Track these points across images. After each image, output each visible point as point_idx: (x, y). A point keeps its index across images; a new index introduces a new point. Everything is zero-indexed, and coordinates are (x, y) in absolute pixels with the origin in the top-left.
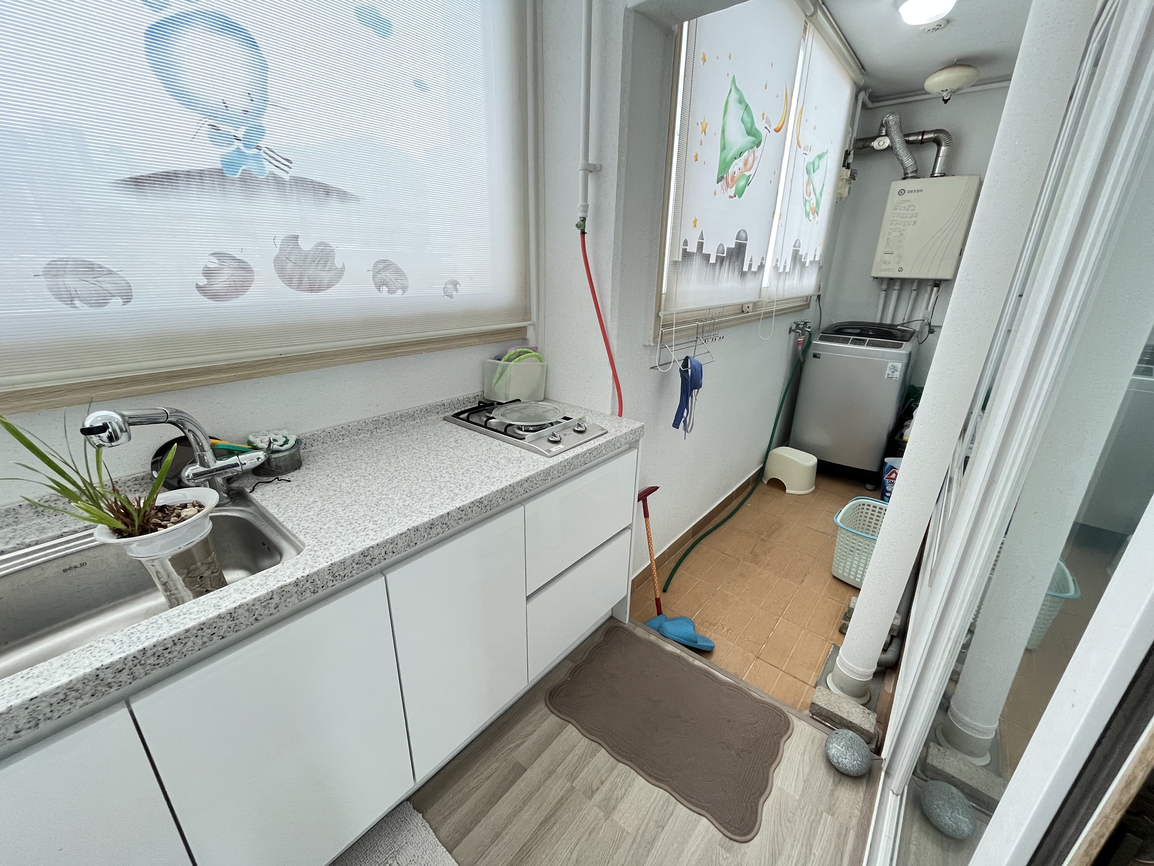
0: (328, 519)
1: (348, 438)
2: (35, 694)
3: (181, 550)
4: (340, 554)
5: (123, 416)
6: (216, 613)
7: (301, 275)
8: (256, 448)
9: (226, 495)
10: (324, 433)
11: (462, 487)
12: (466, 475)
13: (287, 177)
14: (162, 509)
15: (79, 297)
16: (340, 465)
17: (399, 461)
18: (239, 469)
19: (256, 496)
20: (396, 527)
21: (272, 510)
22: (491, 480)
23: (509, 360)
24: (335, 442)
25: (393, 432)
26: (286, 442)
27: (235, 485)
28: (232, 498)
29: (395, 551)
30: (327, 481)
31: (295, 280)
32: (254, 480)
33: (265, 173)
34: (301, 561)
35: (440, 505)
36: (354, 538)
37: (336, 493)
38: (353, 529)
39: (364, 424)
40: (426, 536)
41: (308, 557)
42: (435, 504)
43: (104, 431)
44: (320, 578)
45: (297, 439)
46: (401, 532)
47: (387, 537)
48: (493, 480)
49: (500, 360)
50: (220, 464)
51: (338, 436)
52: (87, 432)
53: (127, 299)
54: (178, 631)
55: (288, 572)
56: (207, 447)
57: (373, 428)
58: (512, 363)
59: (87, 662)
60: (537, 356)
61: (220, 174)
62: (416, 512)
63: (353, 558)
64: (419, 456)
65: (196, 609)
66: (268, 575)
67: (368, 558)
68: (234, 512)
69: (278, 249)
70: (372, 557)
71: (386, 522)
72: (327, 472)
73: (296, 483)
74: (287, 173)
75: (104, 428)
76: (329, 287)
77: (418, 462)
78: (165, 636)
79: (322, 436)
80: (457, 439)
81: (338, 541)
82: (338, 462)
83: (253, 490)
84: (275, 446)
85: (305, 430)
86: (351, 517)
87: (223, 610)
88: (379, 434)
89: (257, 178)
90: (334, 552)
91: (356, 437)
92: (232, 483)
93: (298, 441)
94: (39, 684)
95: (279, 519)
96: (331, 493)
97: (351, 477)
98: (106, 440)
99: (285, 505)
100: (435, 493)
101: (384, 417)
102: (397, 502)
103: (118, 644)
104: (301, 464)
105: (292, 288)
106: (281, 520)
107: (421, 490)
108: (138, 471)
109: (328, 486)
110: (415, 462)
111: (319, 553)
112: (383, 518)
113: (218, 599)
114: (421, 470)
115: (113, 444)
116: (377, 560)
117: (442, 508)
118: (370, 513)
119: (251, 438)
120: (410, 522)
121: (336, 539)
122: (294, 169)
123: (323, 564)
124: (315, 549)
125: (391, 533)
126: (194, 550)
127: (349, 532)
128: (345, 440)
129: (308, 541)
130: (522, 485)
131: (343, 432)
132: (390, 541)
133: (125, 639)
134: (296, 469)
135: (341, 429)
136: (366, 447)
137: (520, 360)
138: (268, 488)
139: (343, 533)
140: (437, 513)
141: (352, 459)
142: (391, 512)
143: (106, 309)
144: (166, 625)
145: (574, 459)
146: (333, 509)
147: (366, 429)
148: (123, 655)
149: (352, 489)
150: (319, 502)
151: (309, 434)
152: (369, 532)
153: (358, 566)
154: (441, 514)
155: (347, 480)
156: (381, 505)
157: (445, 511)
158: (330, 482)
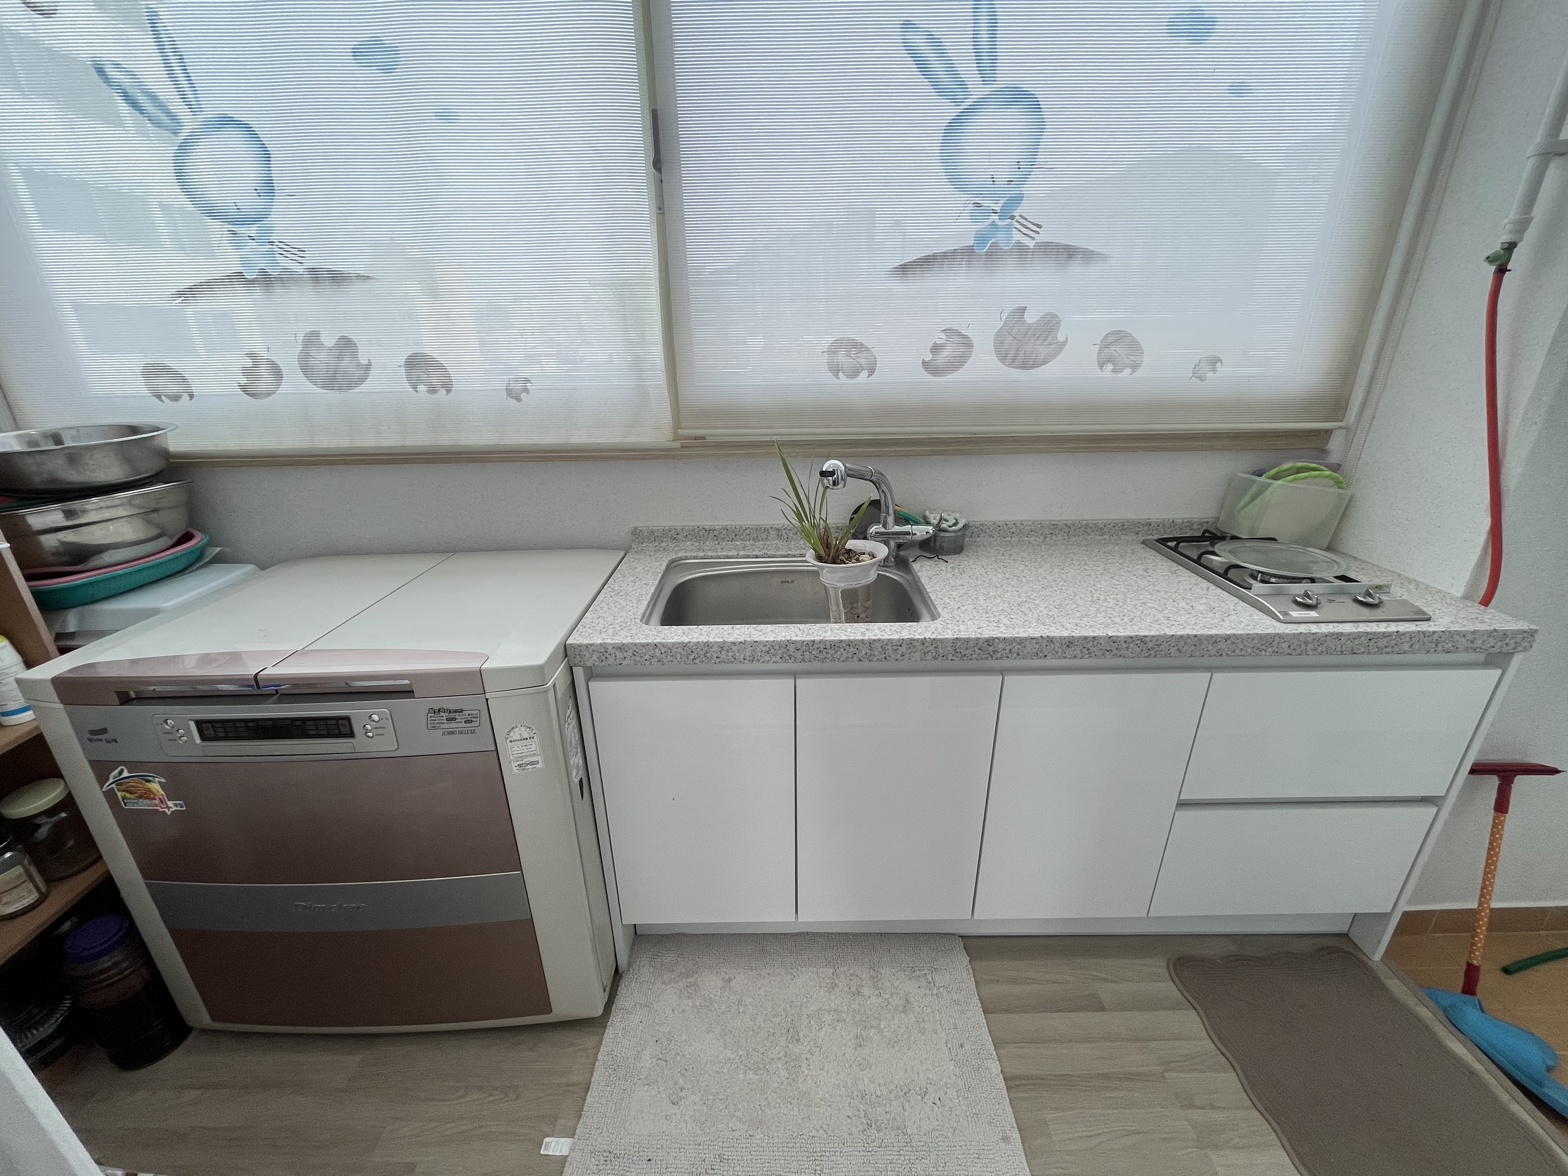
0: (968, 603)
1: (1017, 537)
2: (757, 640)
3: (851, 587)
4: (967, 633)
5: (846, 467)
6: (861, 638)
7: (1018, 351)
8: (928, 523)
9: (893, 560)
10: (994, 526)
11: (1126, 619)
12: (1139, 608)
13: (1031, 244)
14: (849, 551)
15: (843, 370)
16: (998, 561)
17: (1063, 573)
18: (909, 537)
19: (916, 566)
20: (1030, 630)
21: (924, 581)
22: (1170, 622)
23: (1276, 477)
24: (1003, 539)
25: (1070, 543)
26: (955, 524)
27: (902, 553)
28: (896, 564)
29: (1021, 654)
30: (980, 571)
31: (1010, 357)
32: (918, 552)
33: (1011, 243)
34: (932, 626)
35: (1088, 627)
36: (985, 625)
37: (985, 583)
38: (987, 618)
39: (1039, 526)
40: (1060, 653)
41: (940, 626)
42: (1083, 624)
43: (832, 476)
44: (943, 647)
45: (966, 524)
46: (1033, 636)
47: (1017, 636)
48: (1173, 623)
49: (1260, 476)
50: (897, 529)
51: (1008, 532)
52: (824, 474)
53: (871, 372)
54: (835, 638)
55: (920, 631)
56: (891, 511)
57: (1047, 532)
58: (1280, 482)
59: (783, 634)
60: (1333, 478)
61: (970, 251)
62: (1058, 624)
63: (977, 642)
64: (1088, 573)
65: (849, 630)
66: (904, 626)
67: (991, 648)
68: (894, 575)
69: (1002, 323)
70: (996, 649)
71: (1022, 623)
72: (983, 563)
73: (951, 566)
74: (1033, 239)
75: (832, 473)
76: (1044, 362)
77: (1084, 579)
78: (827, 639)
79: (991, 529)
80: (1149, 567)
81: (970, 623)
82: (998, 558)
83: (915, 561)
84: (944, 525)
85: (978, 517)
86: (989, 608)
87: (866, 638)
88: (1053, 541)
89: (1002, 249)
90: (962, 629)
91: (1026, 539)
92: (901, 551)
93: (965, 526)
94: (760, 635)
95: (927, 589)
96: (979, 582)
97: (1005, 574)
98: (831, 482)
99: (937, 580)
100: (1089, 613)
101: (1066, 522)
102: (1041, 609)
103: (801, 631)
104: (963, 550)
105: (1005, 365)
106: (928, 590)
107: (1074, 606)
108: (840, 521)
109: (979, 576)
110: (1080, 578)
111: (950, 626)
112: (1020, 619)
113: (865, 630)
114: (1083, 588)
115: (834, 487)
116: (999, 655)
117: (1090, 630)
118: (1009, 610)
119: (927, 513)
120: (1046, 631)
121: (968, 621)
122: (1042, 234)
123: (949, 635)
124: (948, 622)
125: (1022, 633)
126: (860, 590)
127: (983, 619)
128: (1013, 539)
129: (944, 613)
130: (1216, 642)
131: (1014, 530)
132: (1018, 641)
133: (805, 630)
134: (956, 553)
135: (1013, 526)
136: (1033, 551)
137: (1294, 479)
138: (928, 563)
139: (977, 618)
140: (1082, 632)
141: (1012, 558)
142: (1030, 617)
143: (855, 381)
144: (829, 632)
145: (1329, 638)
146: (976, 596)
147: (1040, 532)
148: (802, 639)
149: (1001, 584)
150: (966, 587)
151: (979, 523)
152: (1001, 625)
153: (979, 651)
154: (1087, 635)
155: (1000, 576)
156: (1023, 607)
157: (1092, 634)
158: (983, 573)
